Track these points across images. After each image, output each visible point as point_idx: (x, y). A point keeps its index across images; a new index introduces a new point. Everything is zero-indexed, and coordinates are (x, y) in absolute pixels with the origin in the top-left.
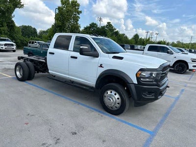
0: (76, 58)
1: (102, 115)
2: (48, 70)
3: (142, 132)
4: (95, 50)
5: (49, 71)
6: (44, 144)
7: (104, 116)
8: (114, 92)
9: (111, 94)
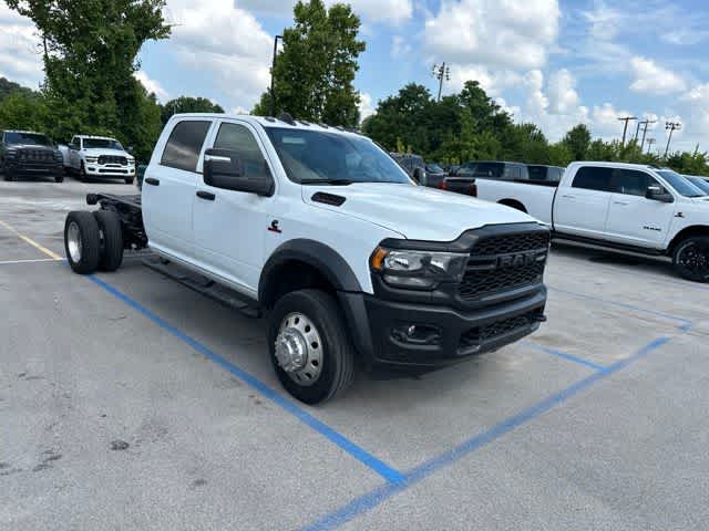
0: (211, 197)
1: (261, 399)
2: (146, 239)
3: (364, 469)
4: (266, 172)
5: (150, 243)
7: (268, 402)
8: (303, 321)
9: (296, 327)
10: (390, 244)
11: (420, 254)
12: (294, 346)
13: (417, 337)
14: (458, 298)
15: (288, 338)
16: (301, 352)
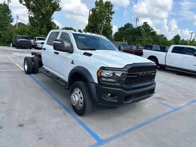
0: (58, 53)
1: (66, 113)
3: (91, 138)
5: (43, 66)
9: (77, 92)
10: (103, 68)
11: (112, 72)
12: (75, 98)
13: (111, 97)
14: (124, 86)
15: (74, 95)
16: (77, 100)
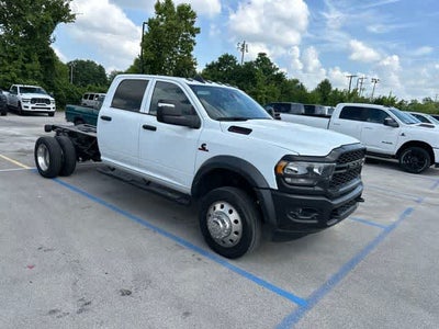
0: (154, 129)
1: (200, 256)
2: (99, 155)
3: (281, 298)
4: (194, 112)
5: (102, 158)
6: (54, 311)
7: (205, 259)
8: (227, 207)
9: (222, 210)
10: (288, 158)
11: (306, 164)
12: (223, 222)
13: (305, 215)
14: (329, 190)
15: (218, 218)
16: (228, 226)
